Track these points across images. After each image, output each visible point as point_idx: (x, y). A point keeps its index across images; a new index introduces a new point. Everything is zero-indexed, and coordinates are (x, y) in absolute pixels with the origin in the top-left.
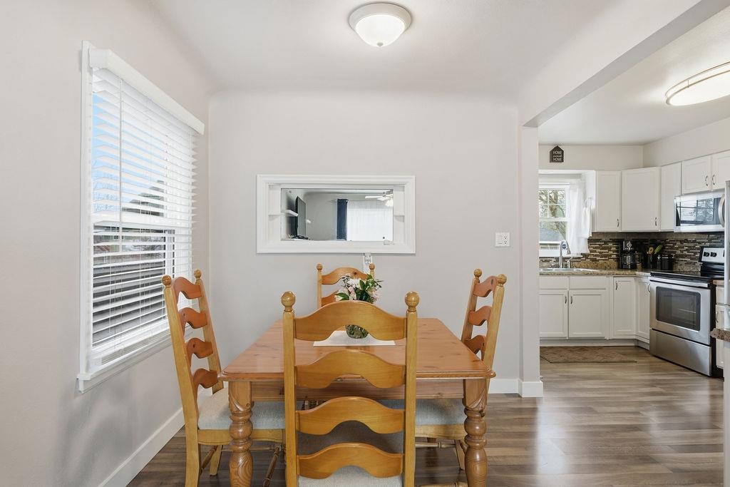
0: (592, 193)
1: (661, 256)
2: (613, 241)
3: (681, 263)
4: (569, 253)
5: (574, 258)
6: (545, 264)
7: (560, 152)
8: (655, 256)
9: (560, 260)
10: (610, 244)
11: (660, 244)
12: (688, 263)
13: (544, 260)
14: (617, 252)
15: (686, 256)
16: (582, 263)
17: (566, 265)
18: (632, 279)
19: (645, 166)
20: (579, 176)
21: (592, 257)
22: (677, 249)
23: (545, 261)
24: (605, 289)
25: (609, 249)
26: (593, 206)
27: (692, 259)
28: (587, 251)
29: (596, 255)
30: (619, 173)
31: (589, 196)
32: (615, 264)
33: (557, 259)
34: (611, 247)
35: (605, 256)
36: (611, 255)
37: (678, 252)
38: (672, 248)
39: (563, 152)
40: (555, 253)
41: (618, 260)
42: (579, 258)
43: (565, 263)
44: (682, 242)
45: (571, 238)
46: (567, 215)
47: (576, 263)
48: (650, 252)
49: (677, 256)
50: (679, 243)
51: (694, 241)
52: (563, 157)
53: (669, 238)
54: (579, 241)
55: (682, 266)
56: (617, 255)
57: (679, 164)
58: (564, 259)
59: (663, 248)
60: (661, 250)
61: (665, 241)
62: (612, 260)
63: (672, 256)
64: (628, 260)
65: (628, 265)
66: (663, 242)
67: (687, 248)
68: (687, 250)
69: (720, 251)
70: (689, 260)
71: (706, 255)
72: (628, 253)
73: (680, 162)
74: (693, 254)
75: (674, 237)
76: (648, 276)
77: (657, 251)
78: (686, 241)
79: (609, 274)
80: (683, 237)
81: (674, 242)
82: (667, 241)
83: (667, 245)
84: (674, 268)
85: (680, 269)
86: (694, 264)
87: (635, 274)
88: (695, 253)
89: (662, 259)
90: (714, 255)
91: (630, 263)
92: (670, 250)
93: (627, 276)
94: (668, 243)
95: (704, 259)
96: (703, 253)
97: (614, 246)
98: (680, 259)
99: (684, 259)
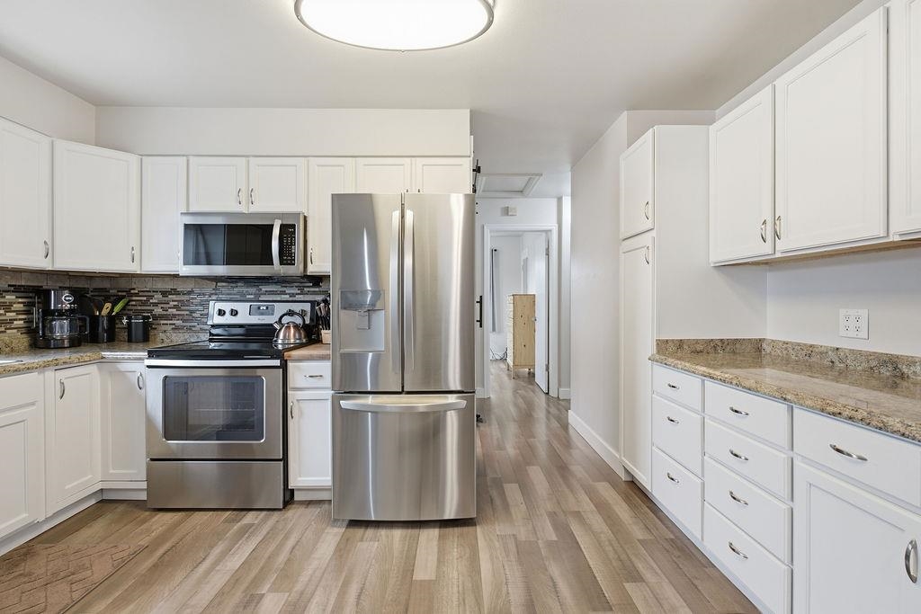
1: (129, 318)
2: (18, 289)
3: (164, 328)
8: (112, 319)
10: (10, 298)
11: (123, 297)
12: (176, 328)
14: (28, 312)
15: (174, 316)
18: (93, 369)
22: (156, 305)
24: (33, 404)
25: (7, 307)
27: (185, 321)
30: (44, 139)
32: (24, 340)
34: (11, 304)
36: (12, 321)
37: (158, 311)
38: (144, 303)
41: (30, 331)
44: (164, 293)
48: (105, 312)
49: (155, 317)
50: (158, 297)
51: (190, 293)
53: (138, 286)
55: (167, 335)
56: (29, 321)
57: (185, 158)
59: (127, 304)
60: (124, 309)
61: (128, 292)
62: (15, 331)
63: (149, 318)
64: (61, 328)
65: (62, 340)
66: (124, 294)
67: (176, 303)
68: (175, 307)
69: (243, 308)
70: (179, 323)
71: (221, 313)
72: (61, 313)
73: (183, 155)
74: (188, 313)
75: (149, 285)
76: (140, 359)
77: (117, 309)
78: (174, 292)
79: (46, 366)
80: (168, 286)
81: (149, 294)
82: (132, 291)
83: (134, 298)
84: (151, 338)
85: (165, 338)
86: (190, 329)
87: (103, 358)
88: (192, 312)
89: (129, 324)
90: (234, 313)
91: (66, 334)
92: (139, 308)
93: (86, 363)
94: (137, 295)
95: (218, 320)
96: (216, 310)
97: (20, 300)
98: (162, 322)
99: (171, 322)
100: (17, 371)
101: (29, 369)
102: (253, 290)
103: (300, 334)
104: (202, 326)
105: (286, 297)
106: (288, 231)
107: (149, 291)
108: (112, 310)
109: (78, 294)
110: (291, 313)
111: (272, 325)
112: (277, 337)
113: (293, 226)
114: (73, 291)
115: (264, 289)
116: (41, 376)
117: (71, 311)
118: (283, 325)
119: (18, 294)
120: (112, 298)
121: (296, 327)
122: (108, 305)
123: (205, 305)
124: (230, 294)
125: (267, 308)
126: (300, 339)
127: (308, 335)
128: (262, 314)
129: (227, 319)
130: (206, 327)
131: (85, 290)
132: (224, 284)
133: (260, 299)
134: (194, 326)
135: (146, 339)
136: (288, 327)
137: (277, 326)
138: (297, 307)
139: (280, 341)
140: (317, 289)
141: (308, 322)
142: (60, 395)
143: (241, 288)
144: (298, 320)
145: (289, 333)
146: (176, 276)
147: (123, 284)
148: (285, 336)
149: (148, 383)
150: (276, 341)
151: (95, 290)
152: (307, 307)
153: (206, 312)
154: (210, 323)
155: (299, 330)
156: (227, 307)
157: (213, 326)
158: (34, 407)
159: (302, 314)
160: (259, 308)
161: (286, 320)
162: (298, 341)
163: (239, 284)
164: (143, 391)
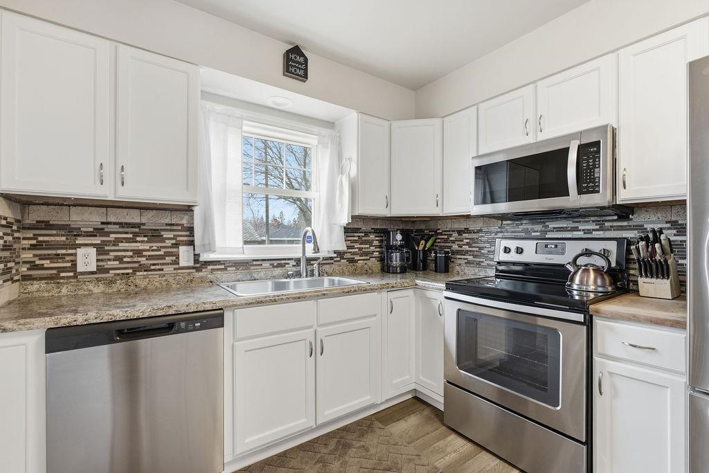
0: (351, 151)
1: (436, 253)
2: (376, 231)
3: (460, 261)
4: (317, 250)
5: (325, 259)
6: (278, 271)
7: (301, 60)
8: (426, 253)
9: (303, 263)
10: (372, 237)
11: (432, 236)
12: (469, 263)
13: (275, 263)
14: (380, 247)
15: (467, 252)
16: (335, 266)
17: (312, 271)
18: (410, 292)
19: (417, 117)
20: (330, 124)
21: (348, 256)
22: (453, 242)
23: (280, 266)
24: (375, 315)
25: (370, 243)
26: (353, 173)
27: (475, 256)
28: (342, 247)
29: (355, 254)
30: (386, 124)
31: (346, 154)
32: (377, 265)
33: (298, 261)
34: (373, 241)
35: (366, 254)
36: (373, 252)
37: (455, 247)
38: (446, 241)
39: (306, 60)
40: (295, 251)
41: (381, 260)
42: (331, 258)
43: (309, 268)
44: (460, 232)
45: (319, 225)
46: (313, 186)
47: (327, 268)
48: (421, 247)
49: (454, 253)
50: (455, 235)
51: (480, 231)
52: (306, 70)
53: (442, 227)
54: (331, 231)
55: (462, 268)
56: (381, 253)
57: (475, 107)
58: (309, 261)
59: (435, 242)
60: (432, 245)
61: (435, 232)
62: (374, 259)
63: (448, 253)
64: (396, 260)
65: (396, 267)
66: (433, 233)
67: (468, 241)
68: (468, 244)
69: (529, 246)
70: (471, 258)
71: (507, 250)
72: (396, 248)
73: (474, 105)
74: (477, 249)
75: (450, 225)
76: (440, 289)
77: (428, 245)
78: (467, 231)
79: (382, 288)
80: (462, 226)
81: (449, 233)
82: (438, 231)
83: (440, 237)
84: (450, 269)
85: (459, 270)
86: (479, 264)
87: (416, 285)
88: (481, 248)
89: (436, 257)
90: (520, 251)
91: (398, 263)
92: (443, 244)
93: (405, 288)
94: (441, 234)
95: (504, 257)
96: (502, 248)
97: (377, 238)
98: (458, 257)
99: (465, 257)
100: (365, 291)
101: (372, 290)
102: (539, 227)
103: (603, 279)
104: (489, 262)
105: (580, 234)
106: (589, 151)
107: (449, 231)
108: (425, 246)
109: (406, 234)
110: (588, 253)
111: (563, 266)
112: (572, 280)
113: (597, 144)
114: (403, 232)
115: (552, 225)
116: (380, 295)
117: (402, 246)
118: (578, 267)
119: (377, 235)
120: (426, 237)
121: (598, 271)
122: (423, 242)
123: (492, 243)
124: (515, 232)
125: (556, 246)
126: (603, 286)
127: (614, 281)
128: (550, 253)
129: (513, 257)
130: (492, 263)
131: (411, 231)
132: (509, 222)
133: (547, 236)
134: (483, 262)
135: (446, 270)
136: (586, 271)
137: (571, 269)
138: (597, 246)
139: (575, 287)
140: (625, 223)
141: (613, 265)
142: (390, 310)
143: (526, 225)
144: (601, 262)
145: (588, 277)
146: (468, 217)
147: (432, 225)
148: (581, 282)
149: (446, 313)
150: (570, 286)
151: (417, 231)
152: (612, 247)
153: (492, 248)
154: (496, 259)
155: (602, 275)
156: (513, 244)
157: (499, 263)
158: (375, 319)
159: (604, 254)
160: (546, 246)
161: (582, 261)
162: (600, 289)
163: (524, 222)
164: (442, 317)
